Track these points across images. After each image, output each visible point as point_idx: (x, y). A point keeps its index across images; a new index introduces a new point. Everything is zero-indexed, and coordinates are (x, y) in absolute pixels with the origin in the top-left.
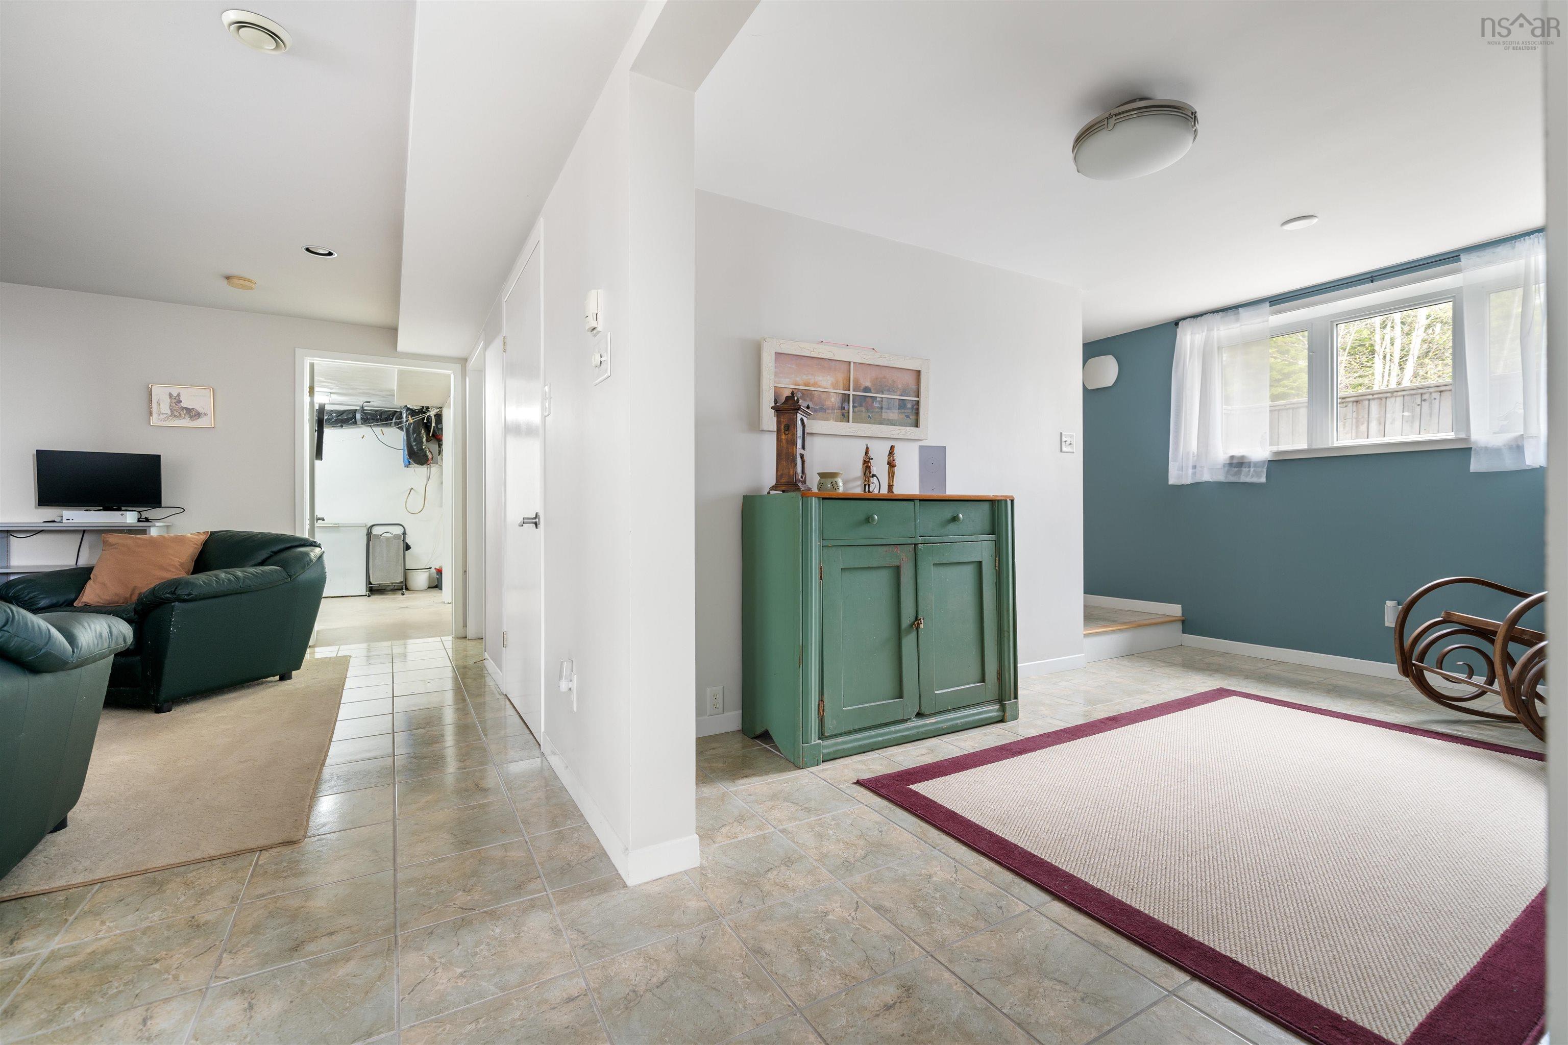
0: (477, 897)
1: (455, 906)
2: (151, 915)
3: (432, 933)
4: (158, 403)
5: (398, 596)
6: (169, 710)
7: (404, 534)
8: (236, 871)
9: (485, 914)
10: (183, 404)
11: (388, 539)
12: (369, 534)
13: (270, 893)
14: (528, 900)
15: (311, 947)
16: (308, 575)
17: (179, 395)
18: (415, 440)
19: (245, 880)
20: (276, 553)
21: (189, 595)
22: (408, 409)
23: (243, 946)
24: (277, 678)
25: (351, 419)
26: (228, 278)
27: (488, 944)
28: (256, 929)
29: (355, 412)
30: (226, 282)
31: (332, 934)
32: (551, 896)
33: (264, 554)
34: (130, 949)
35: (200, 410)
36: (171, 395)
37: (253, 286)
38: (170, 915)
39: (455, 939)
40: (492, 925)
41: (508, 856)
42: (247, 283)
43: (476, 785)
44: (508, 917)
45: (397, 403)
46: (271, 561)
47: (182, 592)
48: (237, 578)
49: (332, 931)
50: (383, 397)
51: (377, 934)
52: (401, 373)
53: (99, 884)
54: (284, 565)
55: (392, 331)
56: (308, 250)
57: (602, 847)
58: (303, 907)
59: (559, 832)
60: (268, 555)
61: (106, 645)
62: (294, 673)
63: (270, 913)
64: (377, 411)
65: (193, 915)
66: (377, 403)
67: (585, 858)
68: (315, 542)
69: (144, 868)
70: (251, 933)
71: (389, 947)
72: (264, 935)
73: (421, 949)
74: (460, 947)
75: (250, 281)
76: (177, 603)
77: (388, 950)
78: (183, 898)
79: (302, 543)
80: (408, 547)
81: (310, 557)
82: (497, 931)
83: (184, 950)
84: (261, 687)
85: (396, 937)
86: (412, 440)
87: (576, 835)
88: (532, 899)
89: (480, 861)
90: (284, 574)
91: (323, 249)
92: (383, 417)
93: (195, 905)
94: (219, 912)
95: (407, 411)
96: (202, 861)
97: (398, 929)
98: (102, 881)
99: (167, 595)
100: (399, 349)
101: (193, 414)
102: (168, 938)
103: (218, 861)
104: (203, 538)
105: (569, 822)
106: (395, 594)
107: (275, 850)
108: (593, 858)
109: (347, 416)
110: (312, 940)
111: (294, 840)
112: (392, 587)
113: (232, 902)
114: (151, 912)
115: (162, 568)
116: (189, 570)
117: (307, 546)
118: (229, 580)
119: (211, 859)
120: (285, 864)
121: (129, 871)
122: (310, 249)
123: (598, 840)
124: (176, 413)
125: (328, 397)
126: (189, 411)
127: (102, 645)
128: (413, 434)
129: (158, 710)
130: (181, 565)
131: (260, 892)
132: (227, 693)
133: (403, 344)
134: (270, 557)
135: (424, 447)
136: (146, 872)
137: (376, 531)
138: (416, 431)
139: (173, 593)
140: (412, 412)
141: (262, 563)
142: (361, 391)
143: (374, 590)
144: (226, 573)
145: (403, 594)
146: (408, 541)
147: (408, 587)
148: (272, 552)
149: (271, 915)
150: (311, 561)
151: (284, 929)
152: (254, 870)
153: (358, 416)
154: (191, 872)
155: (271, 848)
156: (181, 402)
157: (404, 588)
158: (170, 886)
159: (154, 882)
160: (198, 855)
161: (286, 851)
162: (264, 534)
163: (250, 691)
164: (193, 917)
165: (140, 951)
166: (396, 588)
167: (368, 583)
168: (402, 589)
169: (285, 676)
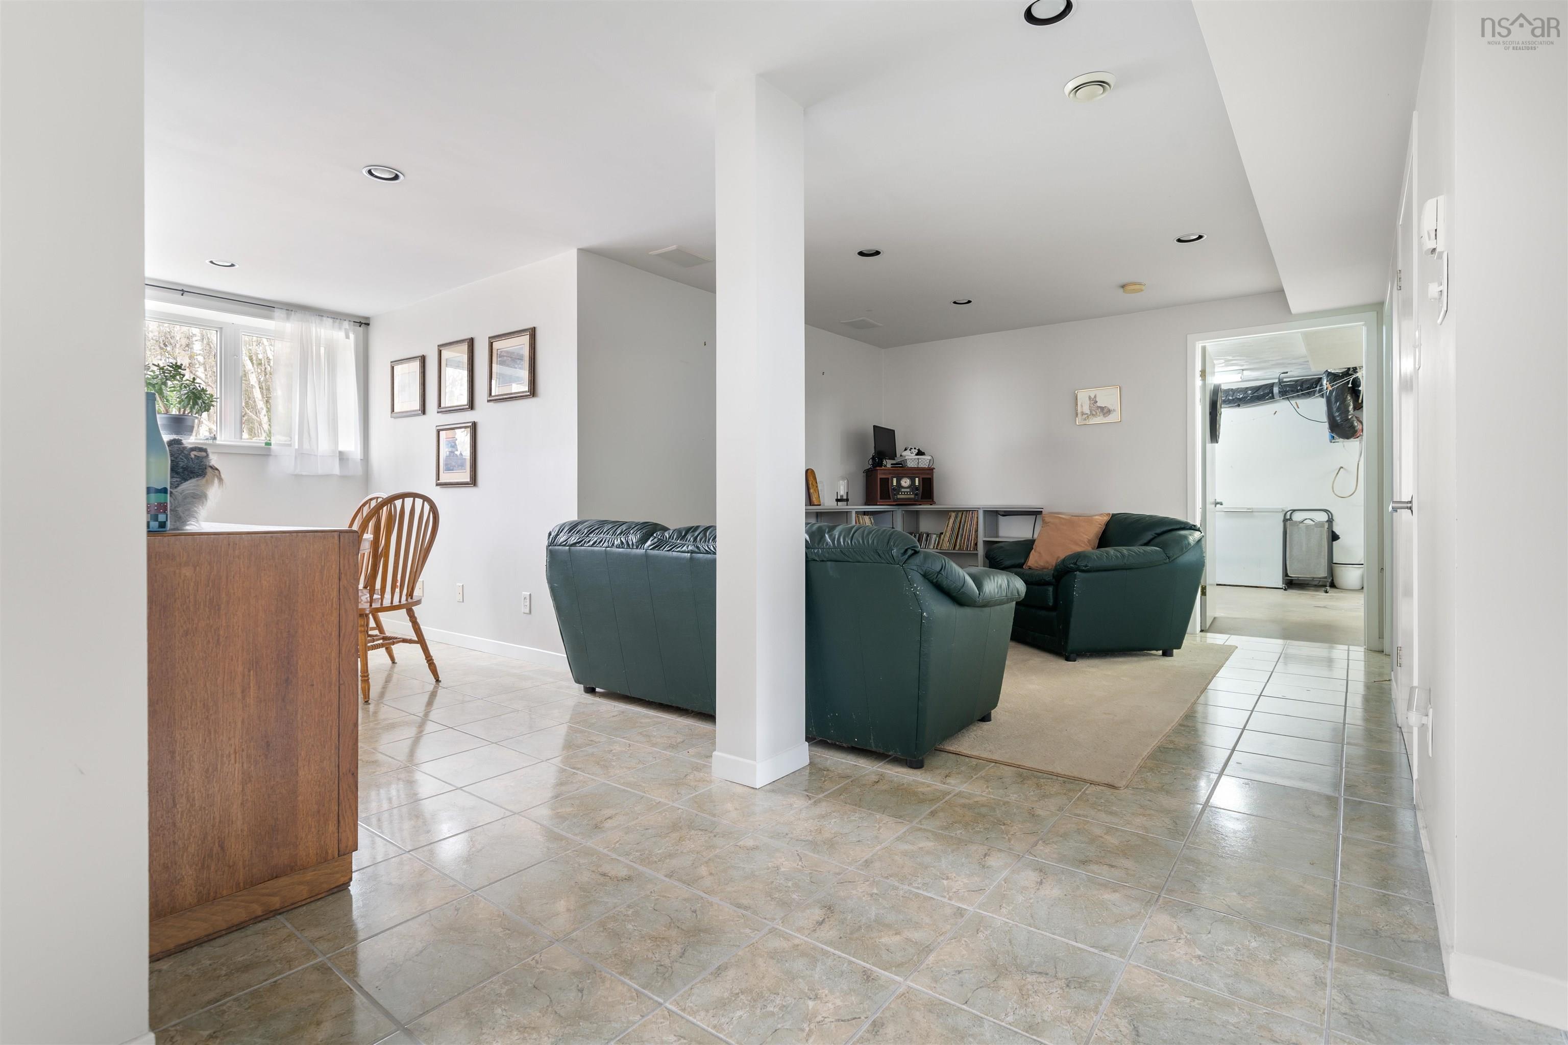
0: (1249, 906)
1: (1224, 901)
2: (1011, 795)
3: (1191, 910)
4: (1082, 406)
5: (1321, 594)
6: (1075, 661)
7: (1330, 521)
8: (1070, 790)
9: (1249, 924)
10: (1099, 404)
11: (1308, 526)
12: (1285, 520)
13: (1084, 816)
14: (1304, 938)
15: (1095, 867)
16: (1188, 558)
17: (1095, 397)
18: (1338, 409)
19: (1072, 799)
20: (1159, 535)
21: (1086, 566)
22: (1329, 374)
23: (1053, 842)
24: (1160, 652)
25: (1268, 394)
26: (1123, 286)
27: (1238, 949)
28: (1065, 836)
29: (1272, 385)
30: (1122, 290)
31: (1112, 866)
32: (1334, 949)
33: (1149, 535)
34: (994, 809)
35: (1111, 408)
36: (1090, 398)
37: (1143, 287)
38: (1021, 800)
39: (1209, 927)
40: (1251, 936)
41: (1303, 888)
42: (1137, 287)
43: (1306, 807)
44: (1272, 940)
45: (1316, 369)
46: (1152, 543)
47: (1082, 564)
48: (1123, 555)
49: (1113, 864)
50: (1301, 364)
51: (1146, 885)
52: (1306, 336)
53: (994, 764)
54: (1164, 546)
55: (1278, 294)
56: (1179, 240)
57: (1439, 938)
58: (1101, 837)
59: (1384, 895)
60: (1152, 537)
61: (1004, 594)
62: (1175, 651)
63: (1078, 829)
64: (1297, 381)
65: (1033, 806)
66: (1295, 373)
67: (1404, 936)
68: (1195, 526)
69: (1019, 763)
70: (1061, 836)
71: (1150, 900)
72: (1068, 842)
73: (1174, 917)
74: (1209, 936)
75: (1140, 284)
76: (1078, 573)
77: (1148, 902)
78: (1032, 793)
79: (1183, 526)
80: (1334, 537)
81: (1188, 540)
82: (1254, 944)
83: (1020, 826)
84: (1145, 658)
85: (1159, 896)
86: (1335, 409)
87: (1407, 908)
88: (1309, 940)
89: (1270, 877)
90: (1164, 556)
91: (1193, 235)
92: (1305, 386)
93: (1037, 801)
94: (1048, 813)
95: (1328, 376)
96: (1052, 774)
97: (1164, 892)
98: (996, 762)
99: (1072, 565)
100: (1294, 310)
101: (1105, 411)
102: (1015, 814)
103: (1061, 779)
104: (1106, 519)
105: (1406, 891)
106: (1317, 591)
107: (1101, 788)
108: (1416, 942)
109: (1263, 391)
110: (1097, 863)
111: (1116, 786)
112: (1316, 583)
113: (1058, 810)
114: (1012, 793)
115: (1076, 544)
116: (1095, 546)
117: (1187, 529)
118: (1116, 556)
119: (1058, 775)
120: (1103, 801)
121: (1010, 762)
122: (1181, 239)
123: (1436, 929)
124: (1094, 413)
125: (1240, 375)
126: (1102, 408)
127: (1001, 592)
128: (1336, 402)
129: (1068, 659)
130: (1089, 541)
131: (1078, 812)
132: (1118, 657)
133: (1297, 304)
134: (1155, 538)
135: (1350, 417)
136: (1019, 767)
137: (1297, 517)
138: (1340, 397)
139: (1075, 564)
140: (1333, 377)
141: (1147, 544)
142: (1274, 363)
143: (1291, 584)
144: (1115, 550)
145: (1326, 592)
146: (1337, 530)
147: (1336, 584)
148: (1156, 534)
149: (1079, 832)
150: (1189, 544)
151: (1083, 845)
152: (1081, 796)
153: (1276, 390)
154: (1043, 778)
155: (1099, 785)
156: (1097, 402)
157: (1328, 584)
158: (1028, 782)
159: (1020, 775)
160: (1050, 769)
161: (1108, 791)
162: (1151, 517)
163: (1135, 659)
164: (1033, 808)
165: (998, 813)
166: (1321, 583)
167: (1284, 574)
168: (1326, 586)
169: (1167, 653)
